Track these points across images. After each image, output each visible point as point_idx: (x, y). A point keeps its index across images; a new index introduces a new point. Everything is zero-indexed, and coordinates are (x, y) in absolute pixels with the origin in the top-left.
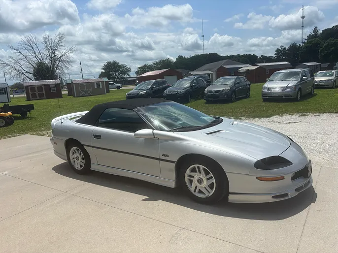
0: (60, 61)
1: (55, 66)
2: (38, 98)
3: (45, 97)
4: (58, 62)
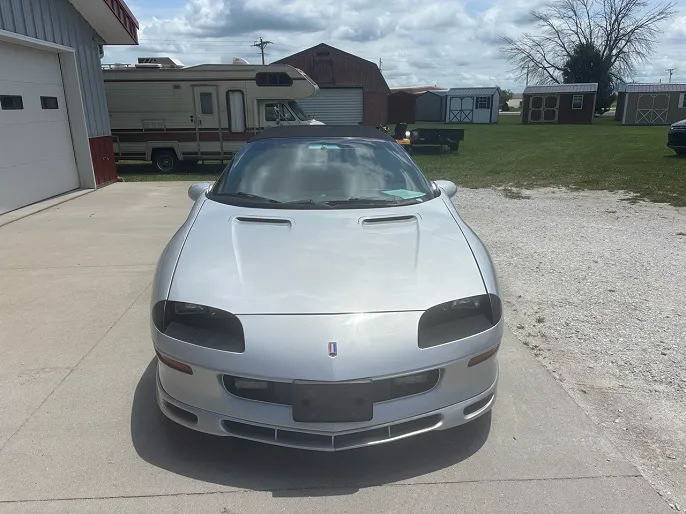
0: (628, 42)
1: (614, 52)
2: (542, 120)
3: (556, 118)
4: (624, 42)
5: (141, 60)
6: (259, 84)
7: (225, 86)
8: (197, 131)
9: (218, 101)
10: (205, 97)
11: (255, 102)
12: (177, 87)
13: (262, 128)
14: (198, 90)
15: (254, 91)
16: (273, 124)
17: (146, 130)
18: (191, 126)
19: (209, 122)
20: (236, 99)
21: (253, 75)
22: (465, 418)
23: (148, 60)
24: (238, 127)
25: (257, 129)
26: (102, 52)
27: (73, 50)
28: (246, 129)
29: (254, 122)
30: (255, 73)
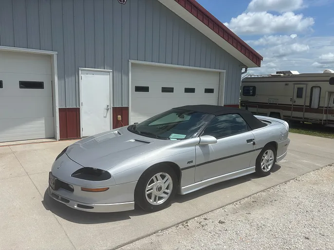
5: (277, 73)
6: (331, 84)
7: (311, 84)
8: (292, 106)
9: (306, 93)
10: (300, 90)
11: (327, 93)
12: (286, 85)
13: (330, 107)
14: (297, 86)
18: (290, 103)
19: (300, 102)
20: (316, 92)
21: (328, 79)
22: (76, 207)
23: (280, 73)
24: (315, 105)
25: (327, 107)
26: (246, 71)
27: (225, 71)
28: (319, 107)
29: (324, 104)
30: (330, 78)
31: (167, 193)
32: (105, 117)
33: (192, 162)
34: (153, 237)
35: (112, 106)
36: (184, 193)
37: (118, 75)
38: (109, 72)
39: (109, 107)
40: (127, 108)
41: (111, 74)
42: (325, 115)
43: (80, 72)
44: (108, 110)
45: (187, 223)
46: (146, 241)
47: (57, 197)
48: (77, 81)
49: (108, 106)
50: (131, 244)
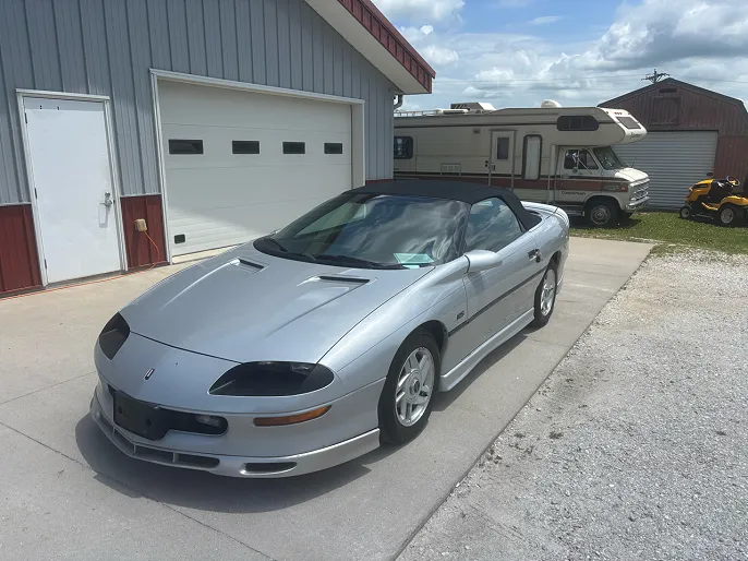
5: (453, 106)
6: (560, 129)
7: (523, 131)
8: (490, 177)
9: (515, 148)
10: (503, 143)
11: (554, 147)
12: (476, 132)
13: (559, 176)
14: (496, 135)
15: (553, 135)
16: (570, 172)
17: (462, 174)
18: (486, 171)
19: (503, 167)
20: (533, 144)
21: (555, 119)
22: (243, 472)
23: (459, 106)
24: (532, 174)
25: (553, 177)
26: (400, 101)
27: (363, 102)
28: (540, 176)
29: (550, 169)
30: (557, 117)
31: (423, 394)
32: (104, 225)
33: (462, 314)
34: (453, 500)
35: (118, 195)
36: (450, 388)
37: (125, 110)
38: (102, 102)
39: (111, 198)
40: (157, 200)
41: (108, 106)
42: (551, 192)
43: (20, 101)
44: (108, 206)
45: (492, 452)
46: (446, 513)
47: (168, 456)
48: (14, 127)
49: (108, 195)
50: (424, 531)
